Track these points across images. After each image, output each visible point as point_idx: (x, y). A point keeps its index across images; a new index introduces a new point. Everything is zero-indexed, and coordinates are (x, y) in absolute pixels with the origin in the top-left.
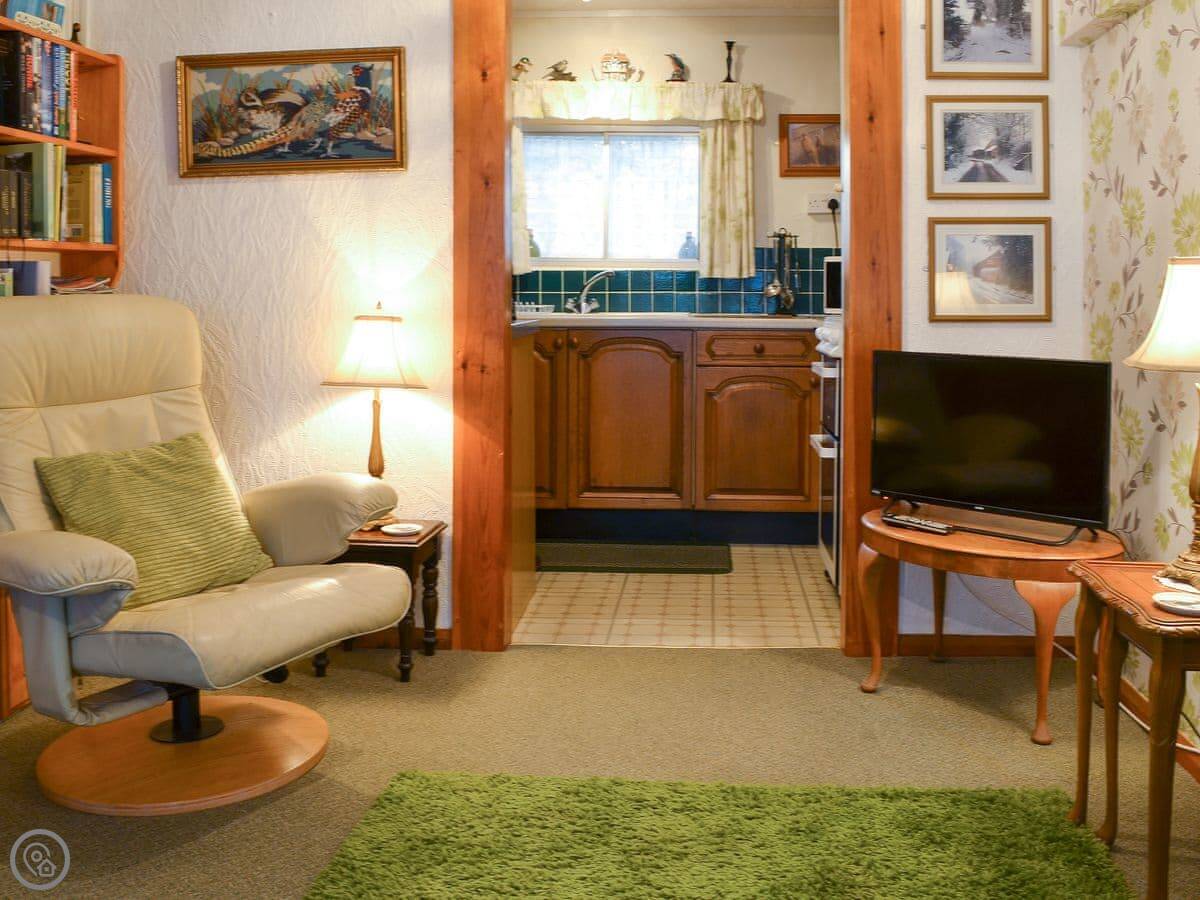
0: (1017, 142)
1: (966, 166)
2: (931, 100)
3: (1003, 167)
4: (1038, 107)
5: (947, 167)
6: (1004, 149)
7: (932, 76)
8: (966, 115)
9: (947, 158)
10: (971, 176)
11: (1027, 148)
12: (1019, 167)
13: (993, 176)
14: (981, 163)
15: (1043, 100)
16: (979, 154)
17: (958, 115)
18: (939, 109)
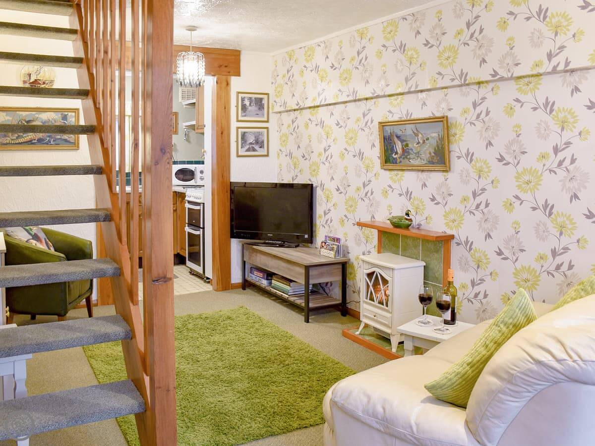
0: (260, 140)
1: (247, 147)
2: (238, 128)
3: (257, 147)
4: (266, 130)
5: (242, 148)
6: (257, 142)
7: (238, 121)
8: (247, 132)
9: (242, 145)
10: (248, 150)
11: (263, 142)
12: (261, 147)
13: (254, 150)
14: (251, 146)
15: (267, 128)
16: (251, 143)
17: (245, 132)
18: (240, 130)
